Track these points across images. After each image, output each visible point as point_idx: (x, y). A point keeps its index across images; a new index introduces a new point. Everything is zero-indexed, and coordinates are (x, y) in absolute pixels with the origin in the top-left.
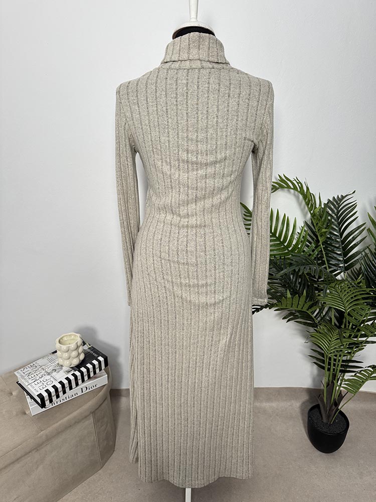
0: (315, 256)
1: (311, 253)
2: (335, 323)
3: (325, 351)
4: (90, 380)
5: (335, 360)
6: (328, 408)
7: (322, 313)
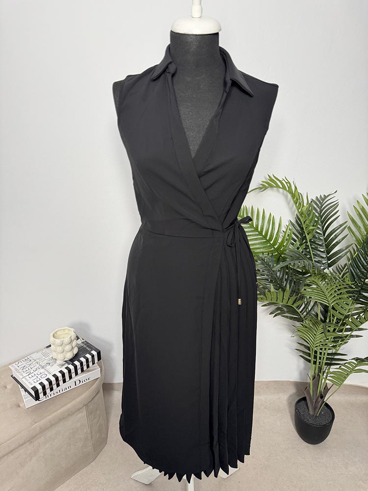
1: (296, 250)
2: (320, 318)
3: (311, 345)
4: (84, 374)
5: (321, 353)
6: (314, 401)
7: (307, 308)
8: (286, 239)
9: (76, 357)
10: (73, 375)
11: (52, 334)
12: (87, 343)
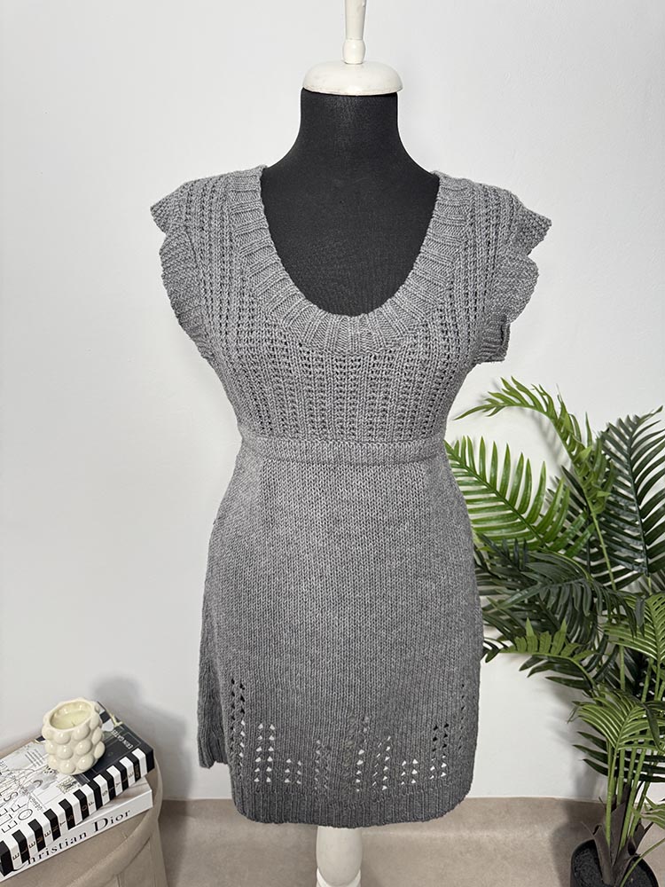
0: (585, 541)
1: (579, 534)
2: (626, 678)
3: (608, 737)
4: (116, 803)
5: (628, 754)
6: (614, 856)
7: (600, 659)
8: (555, 509)
9: (99, 766)
10: (92, 808)
11: (47, 717)
12: (124, 730)
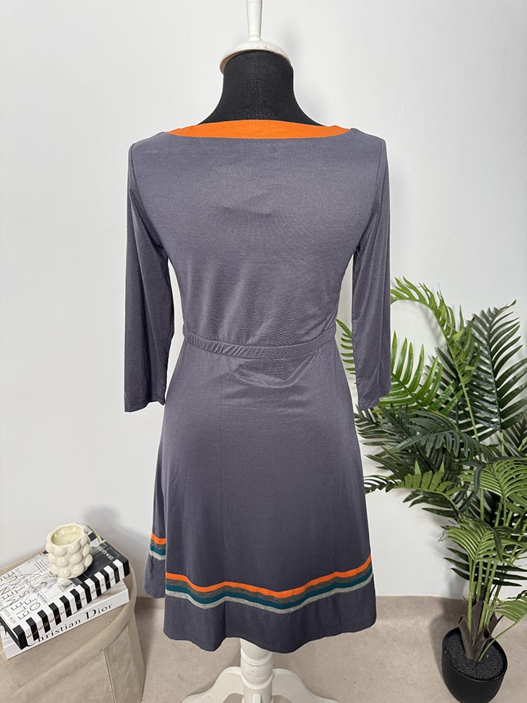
0: (454, 405)
1: (450, 400)
3: (469, 552)
4: (102, 599)
6: (474, 638)
8: (431, 381)
9: (89, 572)
10: (84, 602)
11: (49, 537)
12: (107, 546)
